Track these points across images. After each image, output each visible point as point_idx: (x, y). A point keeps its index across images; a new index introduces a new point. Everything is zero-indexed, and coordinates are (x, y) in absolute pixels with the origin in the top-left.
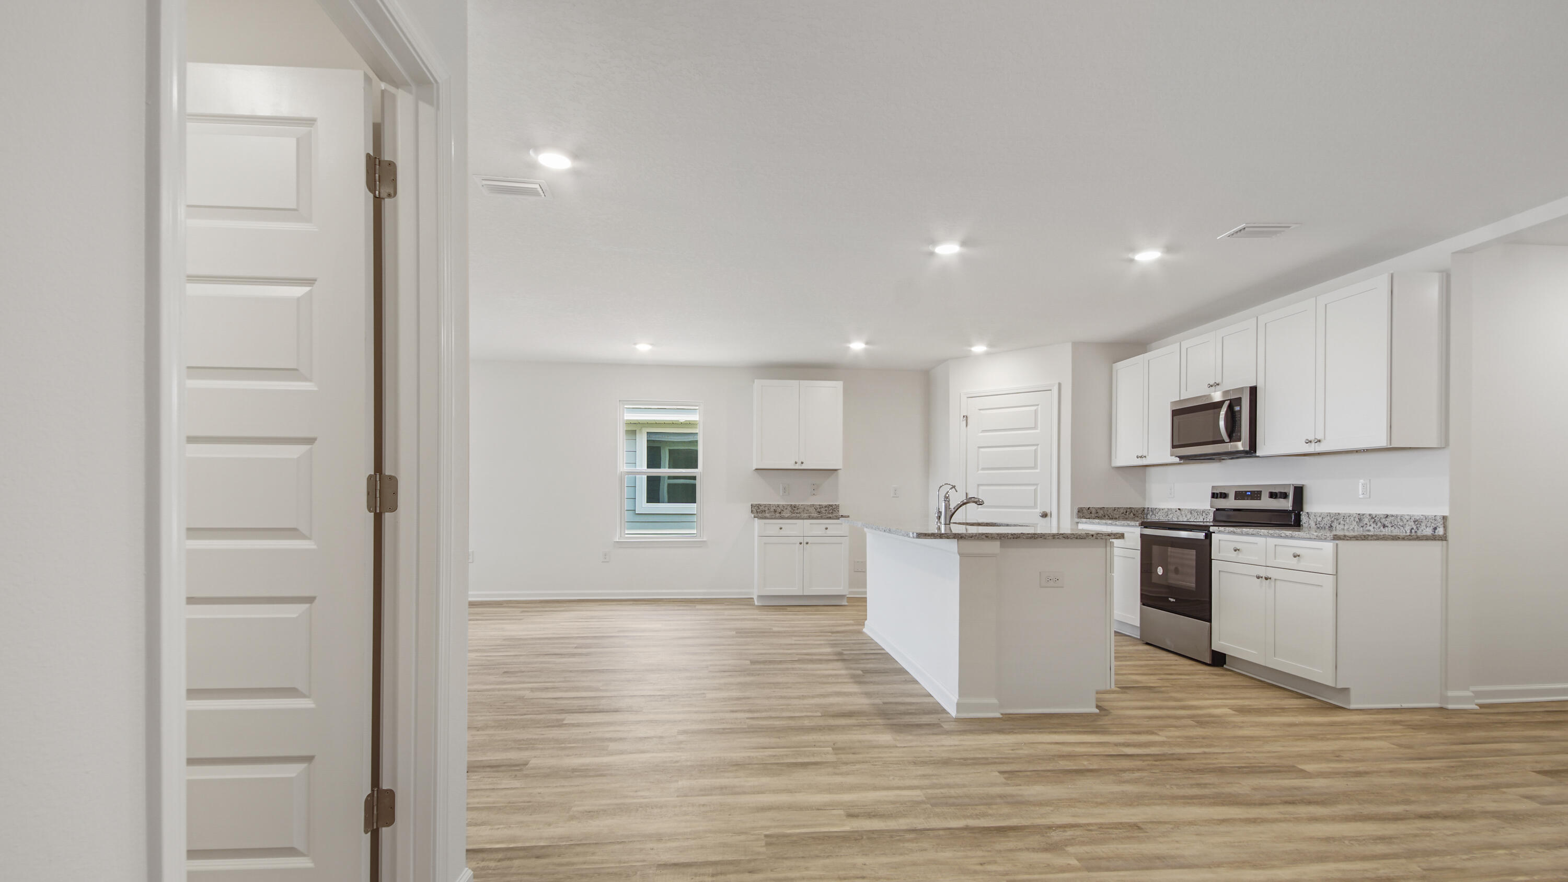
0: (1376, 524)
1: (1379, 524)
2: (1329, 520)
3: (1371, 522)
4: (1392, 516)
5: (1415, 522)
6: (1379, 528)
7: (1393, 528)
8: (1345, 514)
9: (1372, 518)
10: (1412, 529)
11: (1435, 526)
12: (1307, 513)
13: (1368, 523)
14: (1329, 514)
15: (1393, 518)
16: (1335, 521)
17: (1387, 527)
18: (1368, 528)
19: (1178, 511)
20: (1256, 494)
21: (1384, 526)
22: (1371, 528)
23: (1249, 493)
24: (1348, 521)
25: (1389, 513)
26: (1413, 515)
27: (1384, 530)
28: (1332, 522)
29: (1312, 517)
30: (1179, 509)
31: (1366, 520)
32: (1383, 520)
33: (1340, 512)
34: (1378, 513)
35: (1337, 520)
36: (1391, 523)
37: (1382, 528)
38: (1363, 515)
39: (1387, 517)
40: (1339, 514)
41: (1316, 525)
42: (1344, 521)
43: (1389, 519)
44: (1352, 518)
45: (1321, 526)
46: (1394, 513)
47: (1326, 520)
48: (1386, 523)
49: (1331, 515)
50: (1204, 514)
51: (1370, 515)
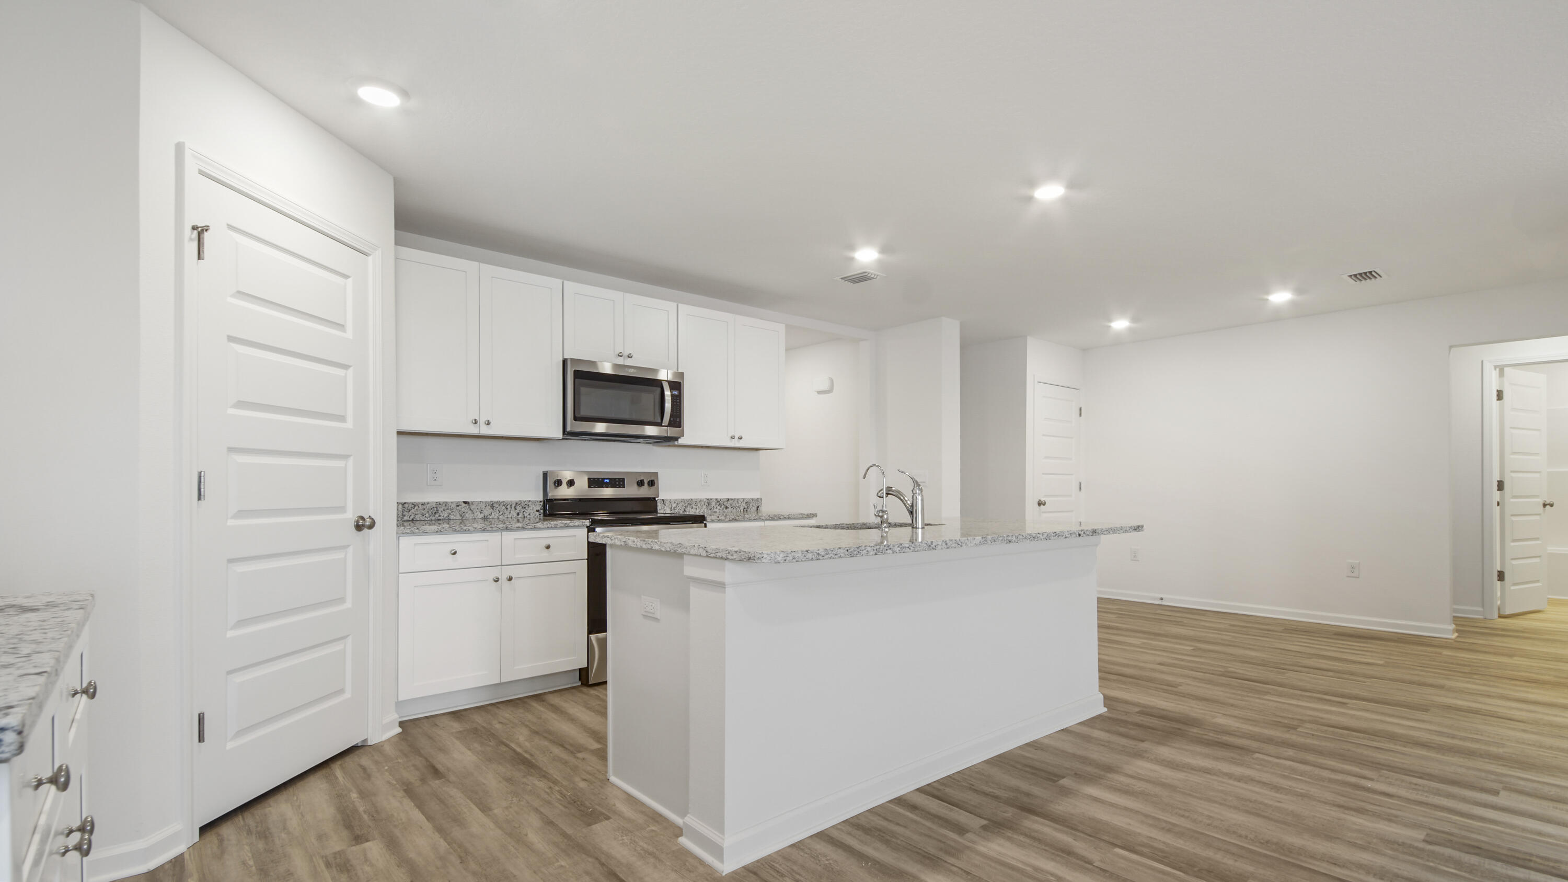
0: (721, 507)
1: (723, 506)
2: (683, 506)
3: (717, 505)
4: (732, 499)
5: (746, 503)
6: (723, 509)
7: (732, 509)
8: (696, 499)
9: (718, 502)
10: (745, 508)
11: (757, 505)
12: (663, 500)
13: (715, 506)
14: (683, 500)
15: (732, 501)
16: (689, 506)
17: (728, 508)
18: (715, 510)
19: (464, 505)
20: (617, 481)
21: (726, 508)
22: (717, 510)
23: (608, 481)
24: (699, 506)
25: (730, 497)
26: (745, 499)
27: (726, 511)
28: (686, 507)
29: (667, 503)
30: (465, 503)
31: (713, 504)
32: (725, 503)
33: (693, 498)
34: (722, 497)
35: (690, 505)
36: (731, 505)
37: (725, 509)
38: (711, 499)
39: (728, 500)
40: (691, 499)
41: (671, 510)
42: (696, 506)
43: (729, 502)
44: (703, 503)
45: (676, 511)
46: (733, 497)
47: (680, 505)
48: (727, 505)
49: (685, 501)
50: (519, 508)
51: (716, 499)
